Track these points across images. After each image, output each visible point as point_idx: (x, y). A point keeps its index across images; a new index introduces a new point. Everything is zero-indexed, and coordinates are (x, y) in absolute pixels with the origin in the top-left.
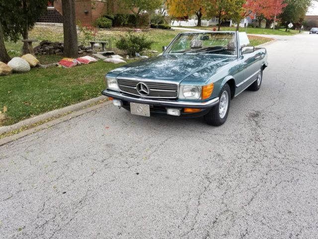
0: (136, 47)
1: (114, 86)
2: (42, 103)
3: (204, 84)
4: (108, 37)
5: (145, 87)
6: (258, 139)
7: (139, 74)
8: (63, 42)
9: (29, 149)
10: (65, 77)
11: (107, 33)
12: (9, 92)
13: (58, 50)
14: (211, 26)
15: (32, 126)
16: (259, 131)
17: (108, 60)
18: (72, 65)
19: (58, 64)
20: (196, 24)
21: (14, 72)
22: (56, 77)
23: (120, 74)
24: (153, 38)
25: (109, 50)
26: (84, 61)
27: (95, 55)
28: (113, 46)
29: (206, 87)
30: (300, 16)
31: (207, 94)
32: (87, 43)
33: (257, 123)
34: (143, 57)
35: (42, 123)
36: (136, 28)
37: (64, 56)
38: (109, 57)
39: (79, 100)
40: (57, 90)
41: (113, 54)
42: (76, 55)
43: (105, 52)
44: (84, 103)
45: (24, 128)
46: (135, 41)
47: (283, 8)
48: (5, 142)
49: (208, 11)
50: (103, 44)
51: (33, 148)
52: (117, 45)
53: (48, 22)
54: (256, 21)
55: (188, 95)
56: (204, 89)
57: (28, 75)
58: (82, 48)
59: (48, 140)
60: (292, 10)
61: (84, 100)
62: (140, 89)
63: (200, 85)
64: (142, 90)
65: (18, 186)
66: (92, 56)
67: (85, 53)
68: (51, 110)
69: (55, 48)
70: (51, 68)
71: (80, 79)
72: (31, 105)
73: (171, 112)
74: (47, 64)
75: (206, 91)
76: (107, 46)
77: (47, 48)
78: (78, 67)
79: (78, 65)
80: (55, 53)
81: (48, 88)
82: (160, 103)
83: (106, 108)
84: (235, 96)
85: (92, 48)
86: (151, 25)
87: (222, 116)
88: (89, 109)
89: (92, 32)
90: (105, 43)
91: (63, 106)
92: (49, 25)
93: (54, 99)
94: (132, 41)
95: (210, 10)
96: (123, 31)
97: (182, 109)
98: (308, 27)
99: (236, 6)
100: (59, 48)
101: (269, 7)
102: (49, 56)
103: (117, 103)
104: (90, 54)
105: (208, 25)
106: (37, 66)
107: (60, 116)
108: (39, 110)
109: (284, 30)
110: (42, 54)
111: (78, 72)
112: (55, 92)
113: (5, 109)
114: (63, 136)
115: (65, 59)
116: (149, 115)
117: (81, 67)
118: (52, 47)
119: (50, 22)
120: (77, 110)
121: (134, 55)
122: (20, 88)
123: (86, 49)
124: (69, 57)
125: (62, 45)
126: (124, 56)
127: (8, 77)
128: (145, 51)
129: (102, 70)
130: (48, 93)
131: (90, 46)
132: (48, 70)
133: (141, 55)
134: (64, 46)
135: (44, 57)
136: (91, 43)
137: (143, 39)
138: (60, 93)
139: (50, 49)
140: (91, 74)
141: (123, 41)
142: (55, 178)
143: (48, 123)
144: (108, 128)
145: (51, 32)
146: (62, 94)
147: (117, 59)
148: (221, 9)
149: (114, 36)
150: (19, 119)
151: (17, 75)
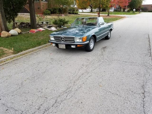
0: (62, 24)
1: (52, 39)
2: (26, 47)
3: (83, 37)
4: (49, 19)
5: (63, 38)
6: (102, 55)
7: (61, 34)
8: (30, 22)
9: (25, 61)
10: (33, 37)
11: (49, 17)
12: (12, 43)
13: (28, 26)
14: (97, 11)
15: (23, 54)
16: (104, 52)
17: (50, 29)
18: (35, 32)
19: (29, 32)
20: (90, 11)
21: (12, 36)
22: (29, 37)
23: (55, 34)
24: (69, 18)
25: (50, 25)
26: (39, 30)
27: (44, 27)
28: (52, 23)
29: (84, 37)
30: (139, 5)
31: (84, 40)
32: (40, 22)
33: (104, 50)
34: (65, 28)
35: (27, 53)
36: (62, 14)
37: (31, 28)
38: (50, 28)
39: (40, 45)
40: (30, 42)
41: (52, 27)
42: (36, 28)
43: (48, 26)
44: (41, 46)
45: (21, 55)
46: (61, 21)
47: (129, 3)
48: (15, 59)
49: (94, 5)
50: (47, 23)
51: (25, 60)
52: (53, 23)
53: (21, 13)
54: (119, 8)
55: (78, 40)
56: (83, 38)
57: (18, 37)
58: (38, 24)
59: (30, 58)
60: (135, 3)
61: (41, 45)
62: (62, 39)
63: (82, 37)
64: (63, 39)
65: (24, 70)
66: (43, 28)
67: (39, 27)
68: (29, 49)
69: (27, 25)
70: (26, 33)
71: (39, 37)
72: (22, 47)
73: (73, 47)
74: (25, 32)
75: (84, 39)
76: (49, 23)
77: (23, 25)
78: (37, 33)
79: (37, 32)
80: (27, 27)
81: (27, 41)
82: (68, 44)
83: (50, 48)
84: (97, 41)
85: (42, 24)
86: (69, 12)
87: (91, 48)
88: (44, 48)
89: (42, 18)
90: (48, 22)
91: (34, 47)
92: (21, 14)
93: (30, 45)
94: (60, 21)
95: (95, 5)
96: (56, 16)
97: (76, 45)
98: (144, 10)
99: (107, 3)
100: (28, 25)
101: (123, 2)
102: (24, 28)
103: (54, 45)
104: (42, 27)
105: (96, 11)
106: (21, 33)
107: (33, 51)
108: (25, 49)
109: (132, 12)
110: (21, 28)
111: (38, 35)
112: (30, 43)
113: (13, 49)
114: (35, 57)
115: (32, 30)
116: (65, 48)
117: (38, 33)
118: (25, 25)
119: (22, 13)
120: (39, 49)
121: (61, 27)
122: (16, 42)
123: (40, 25)
124: (33, 29)
125: (30, 24)
126: (56, 27)
127: (10, 38)
128: (65, 25)
129: (48, 33)
130: (27, 43)
131: (42, 23)
132: (25, 34)
133: (64, 27)
134: (31, 24)
135: (22, 29)
136: (42, 22)
137: (64, 20)
138: (32, 43)
139: (25, 26)
140: (43, 35)
141: (56, 21)
142: (35, 68)
143: (29, 53)
144: (51, 54)
145: (23, 18)
146: (33, 43)
147: (53, 29)
148: (100, 5)
149: (52, 18)
150: (18, 52)
151: (13, 37)
